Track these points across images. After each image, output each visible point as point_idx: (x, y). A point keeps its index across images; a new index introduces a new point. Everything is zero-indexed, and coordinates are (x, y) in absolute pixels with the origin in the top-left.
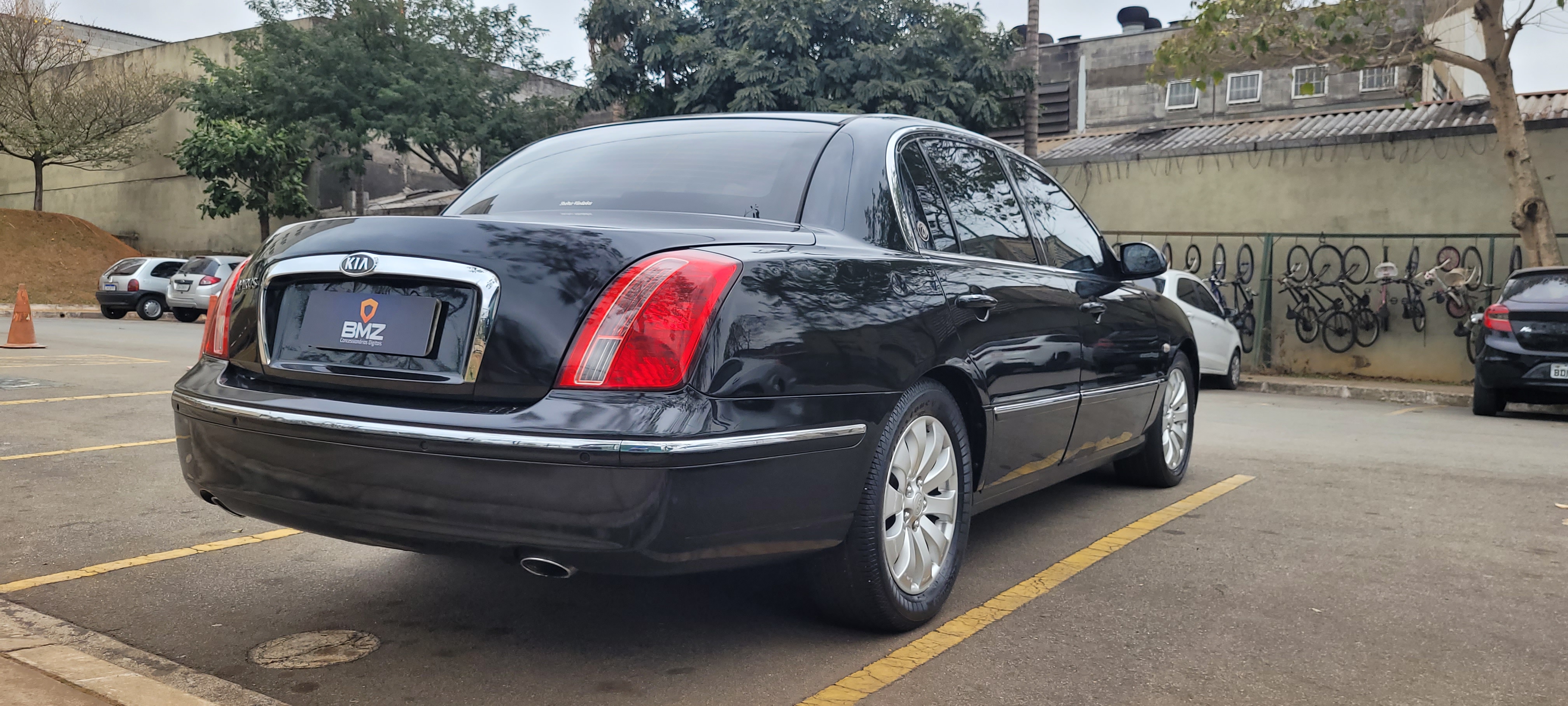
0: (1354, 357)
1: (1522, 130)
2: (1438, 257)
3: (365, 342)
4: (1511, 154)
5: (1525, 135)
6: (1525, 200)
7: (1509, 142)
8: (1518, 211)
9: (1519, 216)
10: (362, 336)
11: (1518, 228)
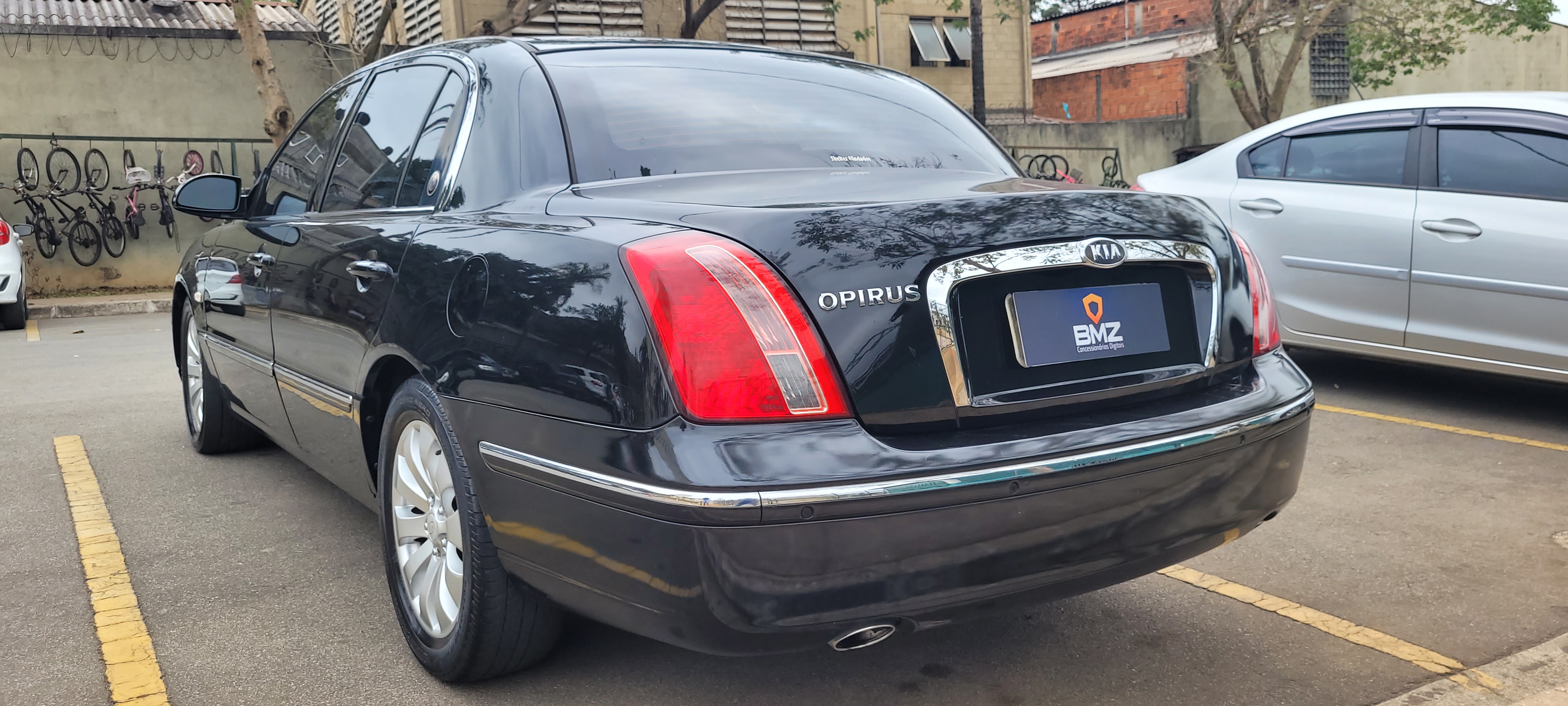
0: (102, 269)
1: (264, 40)
2: (185, 162)
3: (1106, 347)
4: (259, 63)
5: (268, 45)
6: (275, 107)
7: (256, 52)
8: (270, 118)
9: (272, 123)
10: (1100, 340)
11: (270, 134)
